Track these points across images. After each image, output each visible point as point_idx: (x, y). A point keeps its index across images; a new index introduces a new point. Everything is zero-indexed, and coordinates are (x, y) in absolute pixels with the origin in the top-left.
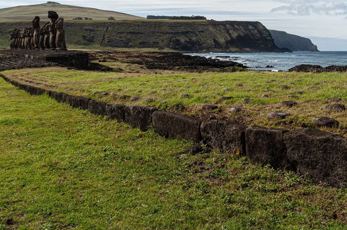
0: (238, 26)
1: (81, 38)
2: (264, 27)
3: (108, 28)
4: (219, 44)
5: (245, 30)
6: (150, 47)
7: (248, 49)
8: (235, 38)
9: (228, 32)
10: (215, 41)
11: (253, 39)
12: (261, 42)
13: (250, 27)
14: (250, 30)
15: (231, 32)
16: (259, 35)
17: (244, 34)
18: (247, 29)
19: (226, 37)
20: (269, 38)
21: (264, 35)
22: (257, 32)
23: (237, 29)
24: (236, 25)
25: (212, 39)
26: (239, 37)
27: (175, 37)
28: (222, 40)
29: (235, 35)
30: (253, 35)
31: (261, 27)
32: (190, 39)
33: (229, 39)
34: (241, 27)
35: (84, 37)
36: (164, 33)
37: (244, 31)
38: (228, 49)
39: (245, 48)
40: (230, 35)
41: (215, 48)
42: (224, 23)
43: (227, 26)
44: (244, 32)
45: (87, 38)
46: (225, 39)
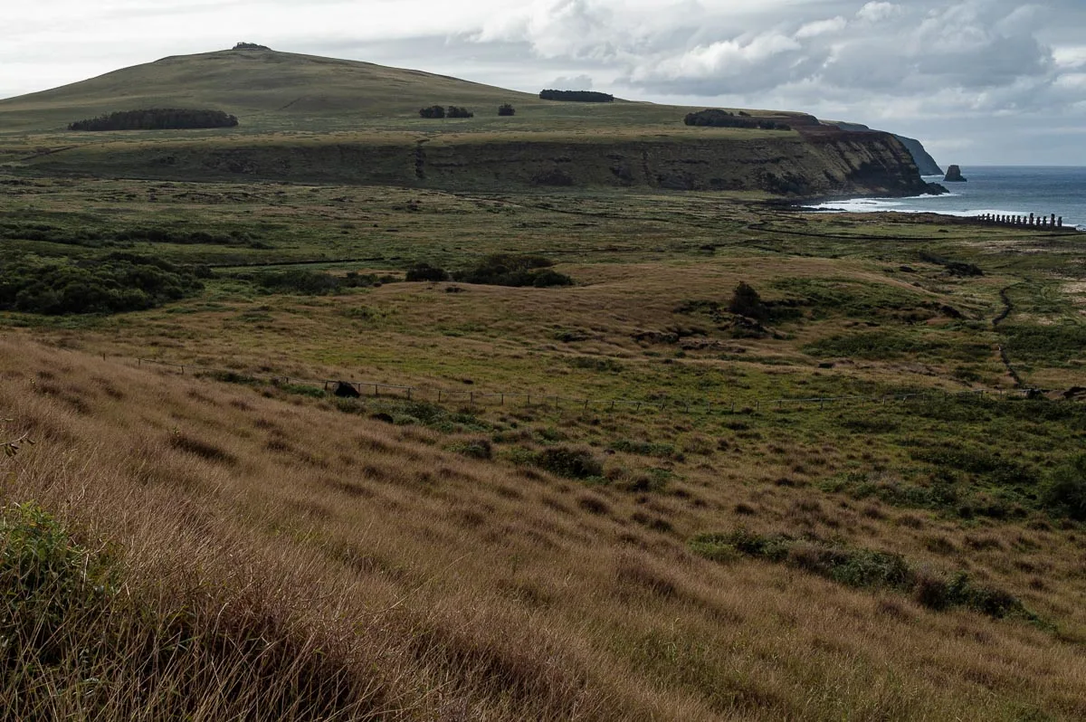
0: (857, 144)
1: (610, 174)
2: (900, 143)
3: (645, 155)
4: (837, 182)
5: (870, 151)
6: (731, 189)
7: (883, 190)
8: (858, 168)
9: (842, 154)
10: (828, 176)
11: (887, 169)
12: (899, 174)
13: (878, 145)
14: (877, 151)
15: (848, 155)
16: (895, 161)
17: (870, 159)
18: (872, 149)
19: (843, 167)
20: (912, 166)
21: (903, 161)
22: (891, 155)
23: (857, 149)
24: (853, 141)
25: (822, 171)
26: (863, 165)
27: (765, 169)
28: (839, 174)
29: (856, 163)
30: (884, 161)
31: (896, 145)
32: (789, 173)
33: (849, 170)
34: (861, 145)
35: (616, 172)
36: (743, 162)
37: (869, 153)
38: (853, 190)
39: (879, 188)
40: (848, 162)
41: (832, 188)
42: (832, 139)
43: (839, 143)
44: (869, 156)
45: (620, 173)
46: (841, 170)
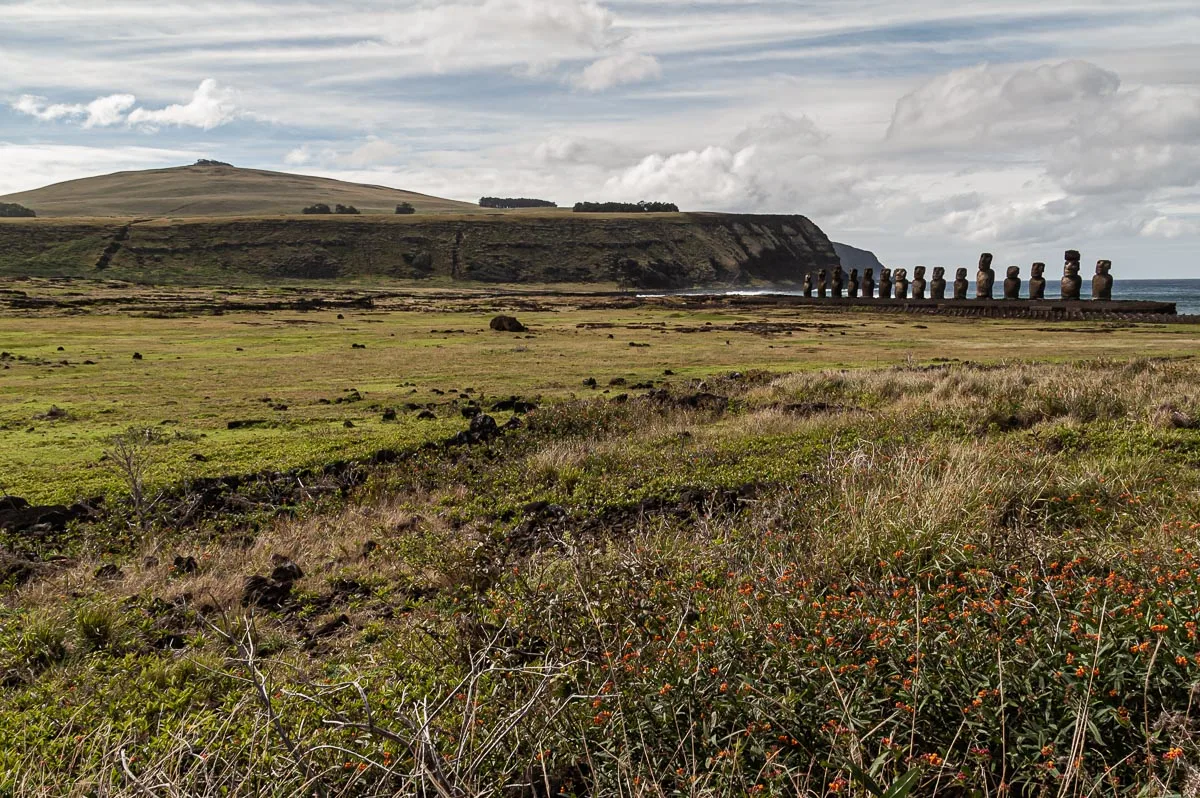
0: (760, 227)
1: (399, 262)
2: (816, 228)
3: (459, 236)
4: (727, 271)
5: (775, 236)
6: (571, 281)
7: (790, 282)
8: (758, 256)
9: (738, 240)
10: (714, 263)
11: (797, 258)
13: (786, 229)
14: (786, 236)
15: (746, 240)
16: (808, 248)
17: (775, 245)
18: (779, 234)
19: (737, 254)
20: (829, 254)
21: (819, 248)
22: (804, 242)
23: (758, 234)
24: (756, 224)
25: (707, 259)
26: (765, 252)
27: (625, 256)
28: (730, 263)
29: (755, 249)
30: (794, 248)
31: (811, 230)
32: (659, 261)
33: (745, 257)
34: (765, 228)
35: (408, 259)
36: (596, 247)
37: (774, 238)
38: (747, 282)
39: (784, 279)
40: (745, 248)
41: (717, 280)
42: (728, 220)
43: (736, 227)
44: (773, 242)
45: (415, 261)
46: (735, 258)
